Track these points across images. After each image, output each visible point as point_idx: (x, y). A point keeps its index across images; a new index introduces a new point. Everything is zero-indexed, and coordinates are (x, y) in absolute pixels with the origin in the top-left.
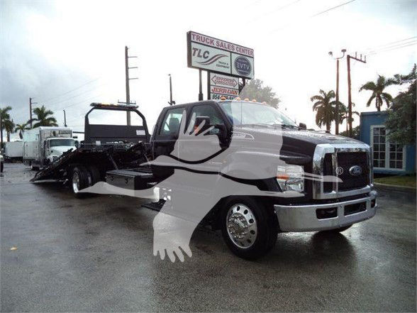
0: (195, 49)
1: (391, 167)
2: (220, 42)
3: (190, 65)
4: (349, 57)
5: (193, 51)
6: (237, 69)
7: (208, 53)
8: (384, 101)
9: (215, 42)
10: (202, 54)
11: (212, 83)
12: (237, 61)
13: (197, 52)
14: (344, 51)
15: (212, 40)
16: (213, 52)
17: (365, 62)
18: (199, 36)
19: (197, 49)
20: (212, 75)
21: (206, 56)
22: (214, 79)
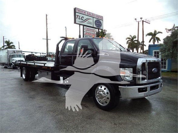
0: (78, 16)
2: (89, 13)
3: (75, 22)
4: (143, 21)
5: (76, 16)
6: (96, 25)
7: (83, 17)
8: (156, 40)
9: (86, 13)
10: (80, 18)
11: (85, 31)
12: (96, 21)
13: (78, 17)
14: (141, 18)
15: (85, 12)
16: (85, 17)
17: (150, 23)
18: (79, 10)
19: (79, 16)
20: (85, 27)
21: (82, 19)
22: (86, 29)
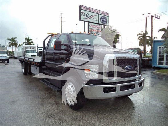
0: (82, 13)
1: (166, 65)
2: (94, 10)
3: (80, 19)
4: (152, 16)
5: (81, 13)
6: (101, 21)
7: (88, 14)
9: (91, 10)
10: (85, 15)
11: (89, 27)
12: (101, 18)
13: (83, 14)
14: (149, 13)
16: (90, 14)
17: (159, 19)
18: (84, 7)
19: (83, 13)
20: (90, 24)
21: (87, 15)
22: (91, 26)
